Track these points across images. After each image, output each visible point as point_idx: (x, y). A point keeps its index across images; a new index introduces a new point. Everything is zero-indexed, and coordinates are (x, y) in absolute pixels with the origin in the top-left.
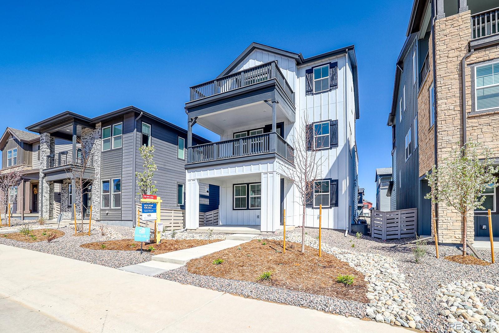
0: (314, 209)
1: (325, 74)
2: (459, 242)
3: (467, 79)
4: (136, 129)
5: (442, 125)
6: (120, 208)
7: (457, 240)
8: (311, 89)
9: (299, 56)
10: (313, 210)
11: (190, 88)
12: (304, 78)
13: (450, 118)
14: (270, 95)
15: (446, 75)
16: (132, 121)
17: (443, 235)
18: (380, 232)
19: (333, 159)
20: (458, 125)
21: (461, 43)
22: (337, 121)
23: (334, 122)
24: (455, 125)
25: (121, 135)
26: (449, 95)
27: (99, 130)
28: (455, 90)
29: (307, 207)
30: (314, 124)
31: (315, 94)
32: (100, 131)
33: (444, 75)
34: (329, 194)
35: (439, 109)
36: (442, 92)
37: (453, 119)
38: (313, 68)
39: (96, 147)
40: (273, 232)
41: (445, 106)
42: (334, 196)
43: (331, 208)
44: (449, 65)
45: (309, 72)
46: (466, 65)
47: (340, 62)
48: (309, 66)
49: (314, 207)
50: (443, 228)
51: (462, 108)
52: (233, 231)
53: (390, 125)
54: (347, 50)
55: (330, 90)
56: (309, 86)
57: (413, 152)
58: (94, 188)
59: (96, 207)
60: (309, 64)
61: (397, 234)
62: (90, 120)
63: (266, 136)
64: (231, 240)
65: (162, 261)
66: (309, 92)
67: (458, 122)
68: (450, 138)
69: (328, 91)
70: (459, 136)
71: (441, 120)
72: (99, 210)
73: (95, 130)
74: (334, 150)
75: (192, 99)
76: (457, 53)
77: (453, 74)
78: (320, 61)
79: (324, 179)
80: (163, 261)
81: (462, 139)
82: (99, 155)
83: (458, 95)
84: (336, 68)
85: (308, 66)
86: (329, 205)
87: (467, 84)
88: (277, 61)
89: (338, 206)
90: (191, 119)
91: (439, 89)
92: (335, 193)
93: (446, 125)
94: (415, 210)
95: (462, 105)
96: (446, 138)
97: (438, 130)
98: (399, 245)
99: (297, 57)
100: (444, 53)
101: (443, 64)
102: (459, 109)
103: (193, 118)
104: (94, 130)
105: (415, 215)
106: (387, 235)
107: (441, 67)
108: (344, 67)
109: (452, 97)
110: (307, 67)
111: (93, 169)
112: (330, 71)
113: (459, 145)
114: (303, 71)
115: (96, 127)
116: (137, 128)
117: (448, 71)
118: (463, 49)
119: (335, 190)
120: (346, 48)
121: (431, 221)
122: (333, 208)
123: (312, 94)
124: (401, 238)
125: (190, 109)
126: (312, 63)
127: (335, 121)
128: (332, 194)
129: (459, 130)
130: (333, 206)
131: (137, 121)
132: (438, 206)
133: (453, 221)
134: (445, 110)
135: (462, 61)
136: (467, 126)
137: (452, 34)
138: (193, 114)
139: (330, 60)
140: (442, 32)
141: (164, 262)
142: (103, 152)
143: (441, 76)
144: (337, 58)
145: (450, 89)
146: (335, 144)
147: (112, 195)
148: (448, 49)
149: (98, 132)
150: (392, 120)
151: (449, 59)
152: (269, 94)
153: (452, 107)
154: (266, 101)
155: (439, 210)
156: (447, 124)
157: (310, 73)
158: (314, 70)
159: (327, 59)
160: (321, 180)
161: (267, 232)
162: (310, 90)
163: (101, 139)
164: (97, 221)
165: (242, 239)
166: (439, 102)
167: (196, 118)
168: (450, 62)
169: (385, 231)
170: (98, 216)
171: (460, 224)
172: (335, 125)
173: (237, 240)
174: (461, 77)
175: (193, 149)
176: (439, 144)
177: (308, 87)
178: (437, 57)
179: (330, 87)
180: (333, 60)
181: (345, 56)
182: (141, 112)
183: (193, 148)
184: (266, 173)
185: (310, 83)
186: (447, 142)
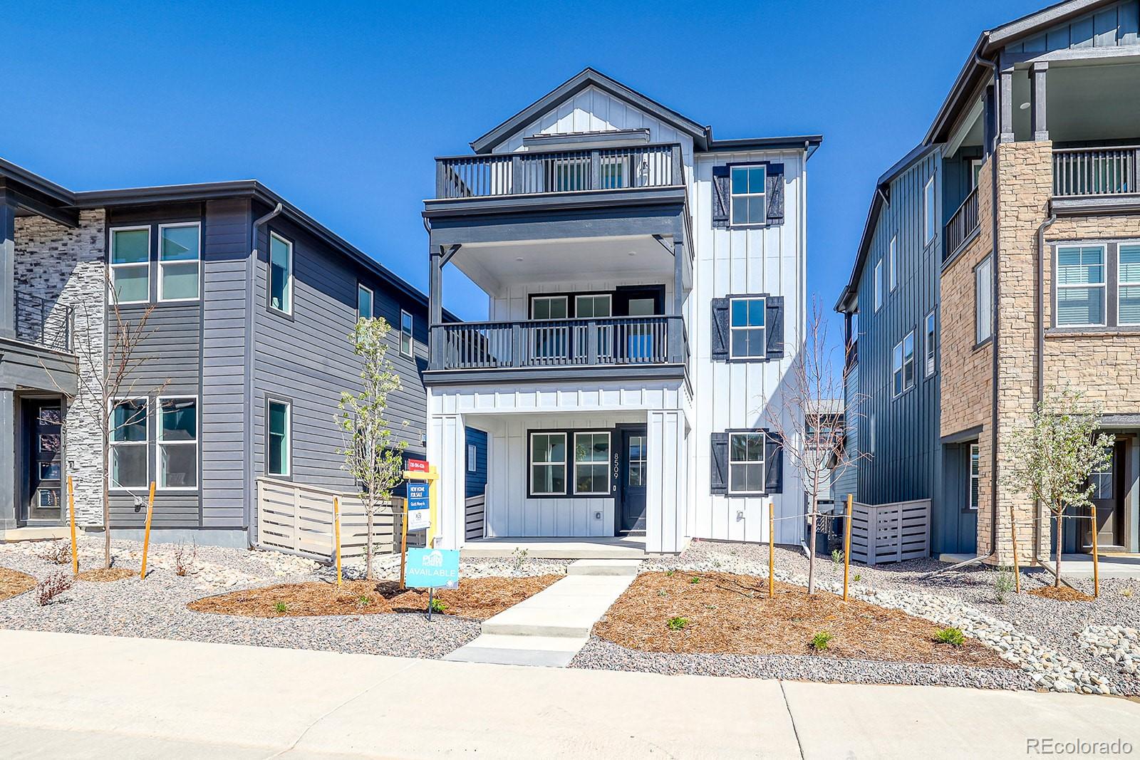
0: (730, 498)
1: (758, 187)
2: (1028, 564)
3: (1046, 266)
4: (255, 252)
5: (1007, 346)
6: (196, 489)
7: (1026, 559)
8: (724, 214)
9: (706, 133)
10: (726, 499)
11: (437, 160)
12: (709, 184)
13: (1019, 335)
14: (669, 225)
15: (1013, 252)
16: (243, 222)
17: (1004, 551)
18: (864, 550)
19: (772, 386)
20: (1030, 349)
21: (1037, 197)
22: (781, 299)
23: (776, 300)
24: (1027, 349)
25: (197, 261)
26: (1019, 290)
27: (95, 231)
28: (1028, 283)
29: (714, 493)
30: (731, 300)
31: (735, 228)
32: (102, 236)
33: (1011, 252)
34: (762, 464)
35: (1002, 314)
36: (1009, 283)
37: (1024, 336)
38: (729, 165)
39: (83, 287)
40: (677, 554)
41: (1012, 310)
42: (774, 470)
43: (766, 495)
44: (1019, 233)
45: (721, 172)
46: (1044, 242)
47: (790, 166)
48: (722, 159)
49: (730, 492)
50: (1005, 539)
51: (1037, 319)
52: (570, 552)
53: (841, 312)
54: (807, 142)
55: (768, 226)
56: (720, 208)
57: (921, 384)
58: (77, 421)
59: (84, 484)
60: (720, 154)
61: (896, 553)
62: (72, 197)
63: (659, 322)
64: (584, 575)
65: (517, 632)
66: (719, 220)
67: (1030, 344)
68: (1018, 370)
69: (761, 228)
70: (1032, 369)
71: (1005, 335)
72: (101, 495)
73: (76, 231)
74: (773, 364)
75: (443, 191)
76: (1031, 215)
77: (1025, 252)
78: (745, 153)
79: (753, 430)
80: (520, 632)
81: (1036, 375)
82: (99, 315)
83: (1031, 293)
84: (781, 178)
85: (718, 157)
86: (761, 490)
87: (1046, 276)
88: (648, 130)
89: (782, 493)
90: (441, 246)
91: (1002, 276)
92: (775, 462)
93: (1012, 346)
94: (926, 503)
95: (1038, 313)
96: (1012, 371)
97: (1001, 355)
98: (934, 573)
99: (700, 133)
100: (1013, 209)
101: (1009, 229)
102: (1032, 318)
103: (448, 246)
104: (70, 227)
105: (927, 512)
106: (877, 555)
107: (1007, 234)
108: (798, 178)
109: (1023, 295)
110: (716, 160)
111: (73, 360)
112: (767, 181)
113: (1032, 385)
114: (708, 169)
115: (80, 223)
116: (257, 249)
117: (1018, 244)
118: (1040, 209)
119: (777, 457)
120: (807, 139)
121: (976, 526)
122: (771, 497)
123: (728, 227)
124: (902, 561)
125: (438, 220)
126: (728, 154)
127: (778, 298)
128: (769, 465)
129: (1031, 358)
130: (771, 493)
131: (259, 227)
132: (997, 498)
133: (1020, 526)
134: (1012, 318)
135: (1038, 230)
136: (1045, 352)
137: (1026, 177)
138: (447, 236)
139: (767, 155)
140: (1009, 168)
141: (522, 634)
142: (112, 308)
143: (1007, 253)
144: (784, 154)
145: (1020, 279)
146: (776, 353)
147: (158, 448)
148: (1018, 204)
149: (94, 240)
150: (847, 302)
151: (1019, 223)
152: (667, 221)
153: (1022, 315)
154: (658, 237)
155: (1000, 505)
156: (1015, 345)
157: (723, 177)
158: (733, 171)
159: (761, 152)
160: (747, 430)
161: (662, 553)
162: (723, 218)
163: (107, 261)
164: (88, 529)
165: (612, 572)
166: (1003, 301)
167: (456, 247)
168: (1020, 228)
169: (872, 546)
170: (96, 514)
171: (1031, 531)
172: (778, 307)
173: (599, 574)
174: (1036, 261)
175: (448, 333)
176: (1001, 381)
177: (718, 209)
178: (1002, 214)
179: (768, 218)
180: (774, 156)
181: (801, 154)
182: (276, 205)
183: (447, 328)
184: (657, 412)
185: (722, 201)
186: (1014, 379)
